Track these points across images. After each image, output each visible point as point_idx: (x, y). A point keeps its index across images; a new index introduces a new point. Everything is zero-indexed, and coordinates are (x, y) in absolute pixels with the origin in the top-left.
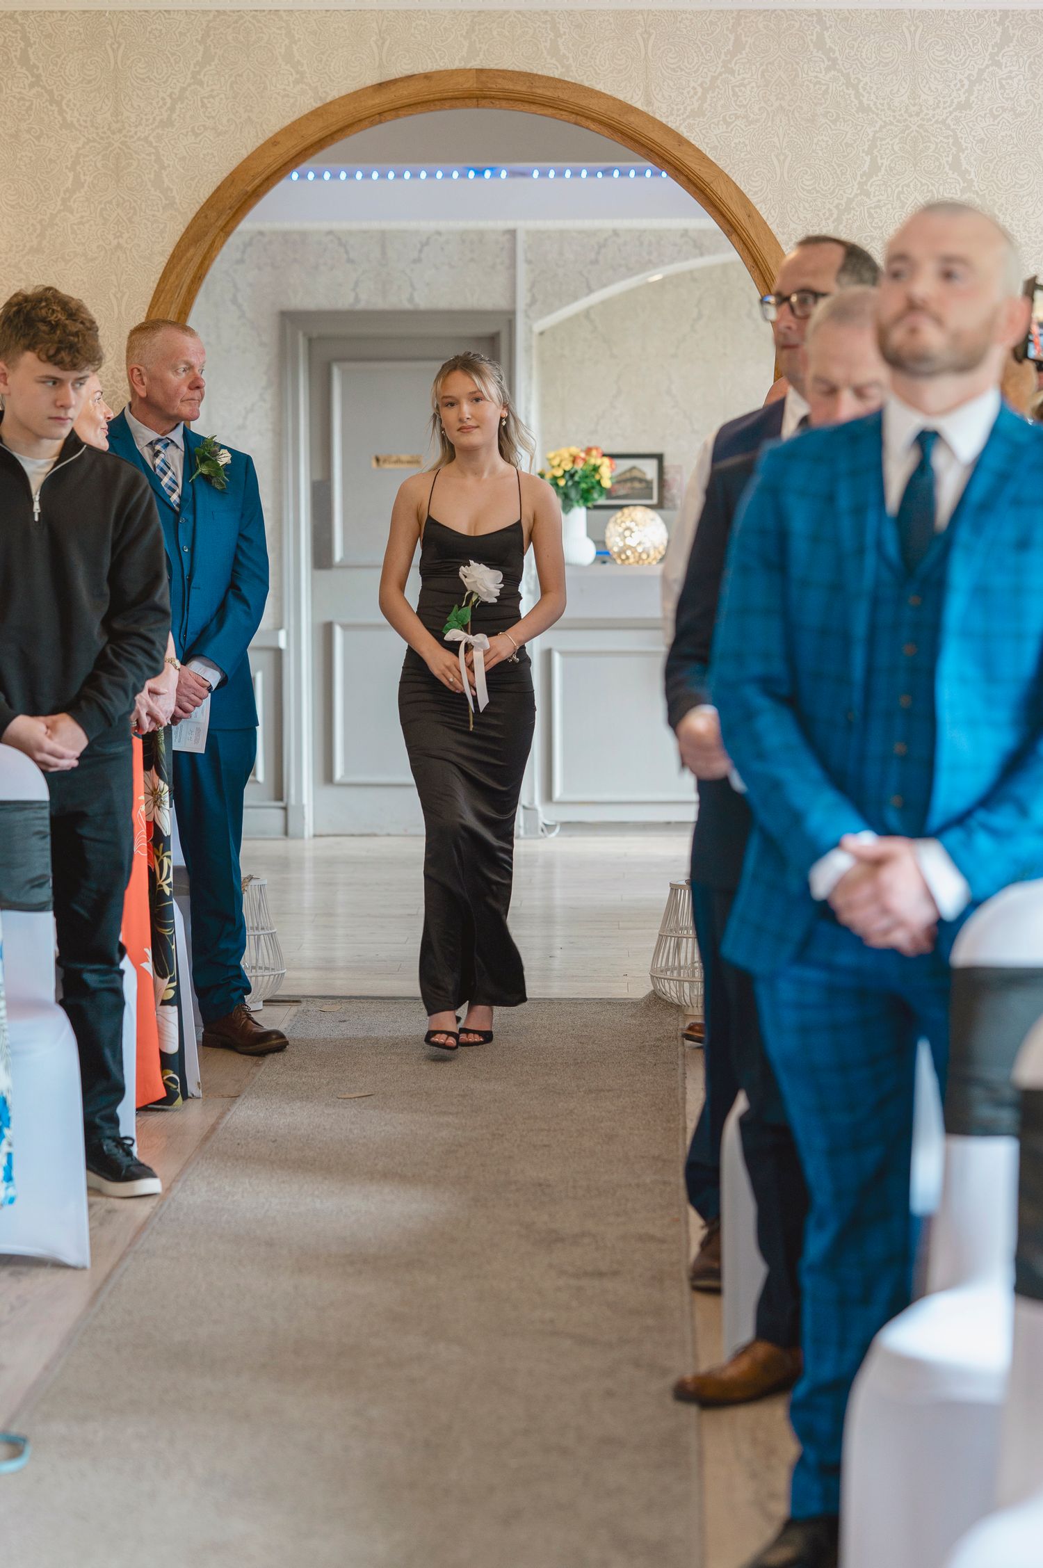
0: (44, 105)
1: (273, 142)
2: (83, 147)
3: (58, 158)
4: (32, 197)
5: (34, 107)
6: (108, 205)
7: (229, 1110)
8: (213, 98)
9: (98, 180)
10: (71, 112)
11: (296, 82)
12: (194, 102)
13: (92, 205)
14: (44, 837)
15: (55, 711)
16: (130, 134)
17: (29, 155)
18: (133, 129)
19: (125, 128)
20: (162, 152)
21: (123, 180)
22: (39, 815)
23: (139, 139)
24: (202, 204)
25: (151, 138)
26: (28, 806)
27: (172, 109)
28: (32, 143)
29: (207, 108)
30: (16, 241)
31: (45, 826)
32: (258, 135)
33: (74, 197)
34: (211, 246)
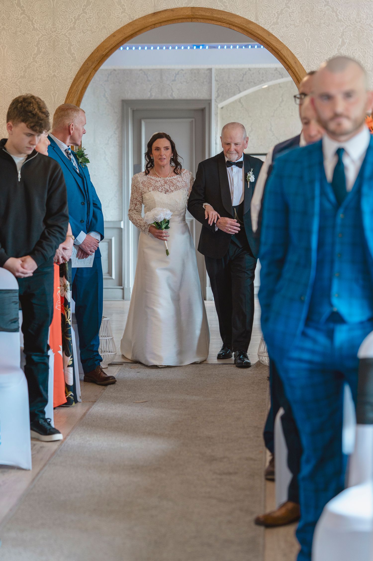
0: (26, 22)
1: (113, 35)
2: (41, 37)
3: (31, 41)
4: (21, 57)
5: (22, 22)
6: (50, 60)
7: (91, 407)
8: (91, 18)
9: (47, 50)
10: (36, 24)
11: (122, 12)
12: (83, 20)
13: (44, 60)
14: (17, 303)
15: (26, 255)
16: (59, 32)
17: (20, 40)
18: (60, 31)
19: (57, 30)
20: (71, 39)
21: (56, 50)
22: (14, 295)
23: (62, 34)
24: (86, 59)
25: (67, 34)
26: (10, 292)
27: (75, 23)
28: (21, 36)
29: (88, 22)
30: (15, 74)
31: (17, 299)
32: (107, 33)
33: (38, 56)
34: (90, 75)
